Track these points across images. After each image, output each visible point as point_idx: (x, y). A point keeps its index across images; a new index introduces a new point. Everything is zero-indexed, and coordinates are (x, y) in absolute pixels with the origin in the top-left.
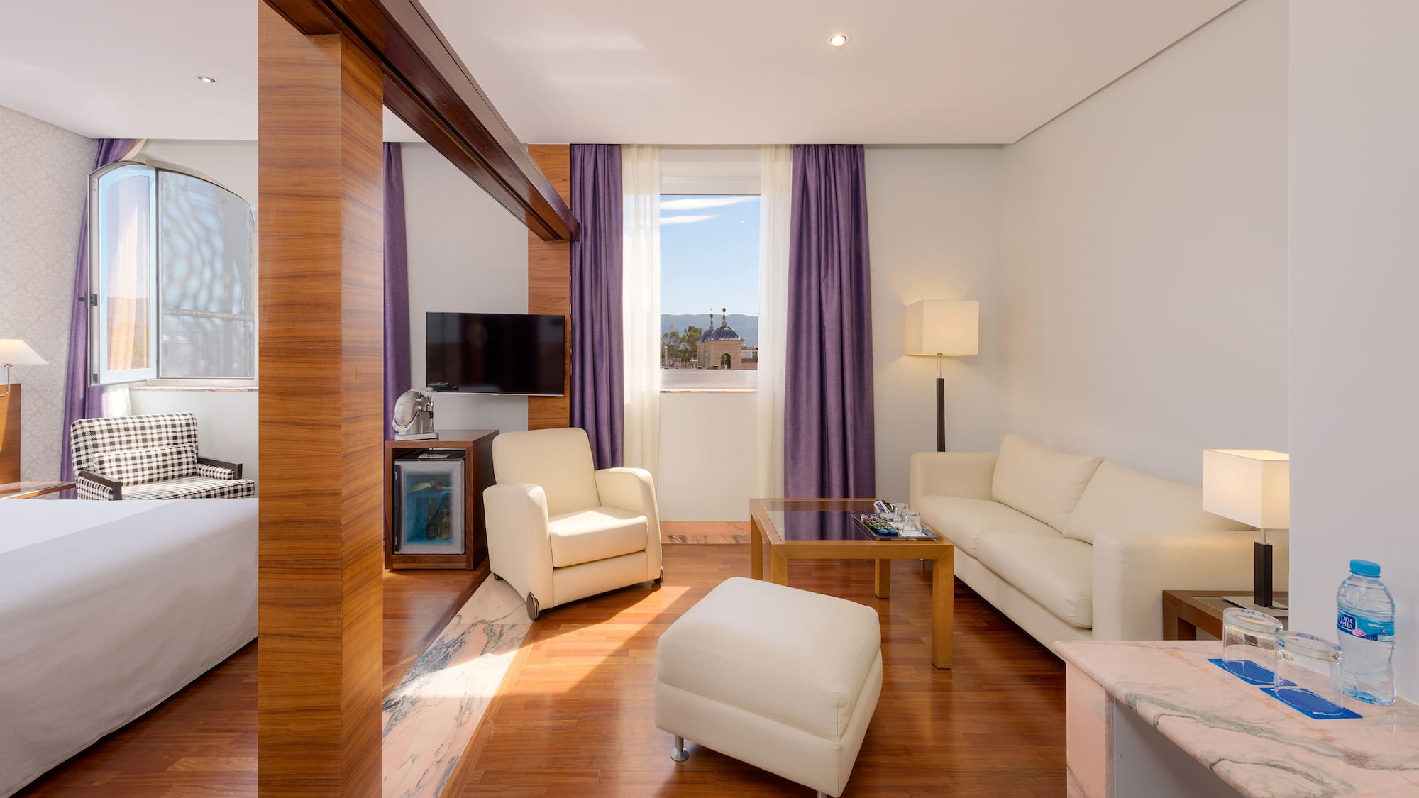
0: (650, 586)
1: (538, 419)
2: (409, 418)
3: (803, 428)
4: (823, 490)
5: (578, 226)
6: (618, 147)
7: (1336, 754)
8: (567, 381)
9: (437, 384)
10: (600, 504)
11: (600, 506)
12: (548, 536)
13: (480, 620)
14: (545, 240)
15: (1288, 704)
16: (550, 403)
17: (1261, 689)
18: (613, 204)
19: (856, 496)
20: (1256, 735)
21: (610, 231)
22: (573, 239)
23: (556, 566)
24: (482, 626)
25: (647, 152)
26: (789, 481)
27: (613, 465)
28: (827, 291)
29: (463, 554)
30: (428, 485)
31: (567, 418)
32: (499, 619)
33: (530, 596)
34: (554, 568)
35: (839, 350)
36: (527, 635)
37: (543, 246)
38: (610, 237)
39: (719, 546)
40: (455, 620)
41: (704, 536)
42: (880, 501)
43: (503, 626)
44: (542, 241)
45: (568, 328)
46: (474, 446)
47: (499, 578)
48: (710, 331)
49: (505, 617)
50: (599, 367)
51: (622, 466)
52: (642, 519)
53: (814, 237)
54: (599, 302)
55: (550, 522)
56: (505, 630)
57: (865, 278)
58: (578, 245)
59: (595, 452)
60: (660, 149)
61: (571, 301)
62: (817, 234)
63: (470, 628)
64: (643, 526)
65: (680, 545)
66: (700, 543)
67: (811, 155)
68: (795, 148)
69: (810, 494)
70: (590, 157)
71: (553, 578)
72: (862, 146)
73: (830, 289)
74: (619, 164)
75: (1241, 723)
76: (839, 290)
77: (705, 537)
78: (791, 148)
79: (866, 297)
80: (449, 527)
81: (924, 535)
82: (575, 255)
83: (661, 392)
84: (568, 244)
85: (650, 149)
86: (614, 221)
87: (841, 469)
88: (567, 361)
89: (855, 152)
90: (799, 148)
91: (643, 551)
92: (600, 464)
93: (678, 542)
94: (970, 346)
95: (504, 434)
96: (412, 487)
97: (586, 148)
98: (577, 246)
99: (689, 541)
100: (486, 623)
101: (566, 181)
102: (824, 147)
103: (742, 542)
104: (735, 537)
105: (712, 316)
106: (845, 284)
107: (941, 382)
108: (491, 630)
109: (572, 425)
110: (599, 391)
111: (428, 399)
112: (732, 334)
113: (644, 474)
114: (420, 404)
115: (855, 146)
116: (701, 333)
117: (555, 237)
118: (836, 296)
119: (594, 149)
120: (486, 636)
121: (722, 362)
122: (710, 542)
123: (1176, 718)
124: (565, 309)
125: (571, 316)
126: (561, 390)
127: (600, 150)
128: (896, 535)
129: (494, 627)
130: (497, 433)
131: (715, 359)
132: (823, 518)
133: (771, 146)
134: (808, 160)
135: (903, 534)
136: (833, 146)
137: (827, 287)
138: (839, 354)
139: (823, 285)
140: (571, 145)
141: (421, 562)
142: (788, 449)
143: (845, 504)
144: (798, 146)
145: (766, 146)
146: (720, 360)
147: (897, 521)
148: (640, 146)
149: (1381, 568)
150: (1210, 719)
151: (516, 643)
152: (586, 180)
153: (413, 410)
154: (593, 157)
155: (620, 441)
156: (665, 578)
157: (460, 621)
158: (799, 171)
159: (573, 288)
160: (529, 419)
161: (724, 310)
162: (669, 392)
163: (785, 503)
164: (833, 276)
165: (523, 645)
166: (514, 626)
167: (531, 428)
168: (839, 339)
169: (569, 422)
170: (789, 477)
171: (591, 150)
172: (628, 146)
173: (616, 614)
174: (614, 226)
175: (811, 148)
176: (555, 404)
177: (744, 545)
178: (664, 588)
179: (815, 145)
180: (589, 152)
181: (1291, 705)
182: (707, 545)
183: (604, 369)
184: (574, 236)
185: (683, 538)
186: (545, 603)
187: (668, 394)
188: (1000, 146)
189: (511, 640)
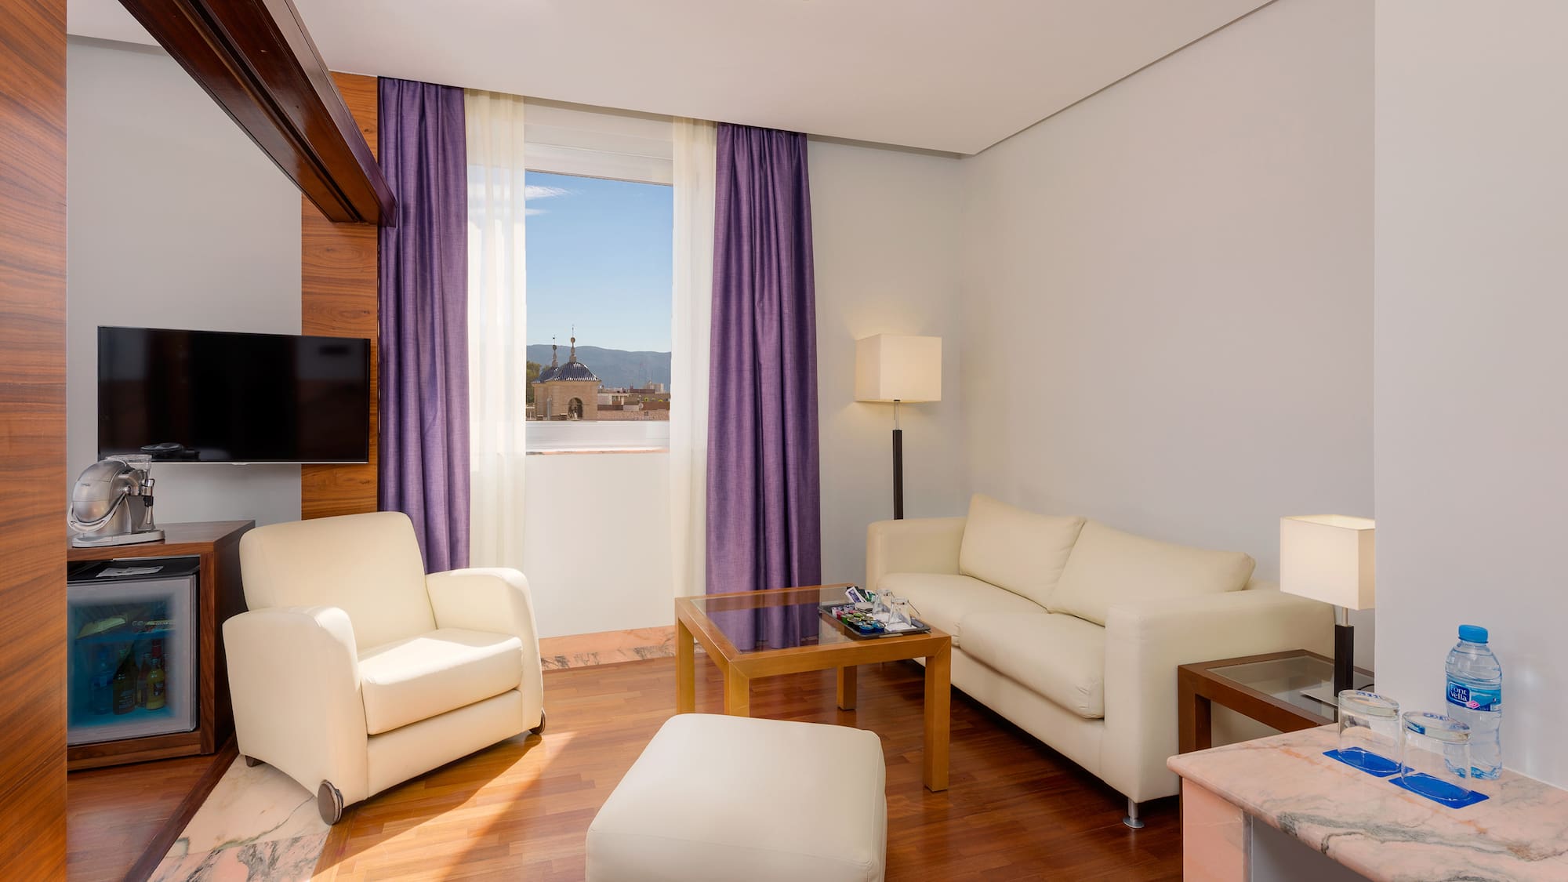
0: (523, 739)
1: (320, 500)
2: (102, 507)
3: (732, 497)
4: (760, 578)
5: (393, 203)
6: (459, 92)
7: (1500, 849)
8: (373, 441)
9: (158, 447)
10: (436, 626)
11: (437, 628)
12: (358, 686)
13: (227, 839)
14: (333, 220)
15: (1422, 795)
16: (342, 475)
17: (1390, 781)
18: (452, 176)
19: (801, 584)
20: (1424, 842)
21: (447, 215)
22: (384, 220)
23: (372, 732)
24: (236, 850)
25: (505, 106)
26: (713, 568)
27: (453, 566)
28: (763, 318)
29: (194, 730)
30: (119, 621)
31: (374, 497)
32: (265, 833)
33: (326, 787)
34: (370, 736)
35: (779, 396)
36: (323, 851)
37: (328, 230)
38: (447, 226)
39: (618, 665)
40: (177, 849)
41: (593, 654)
42: (853, 588)
43: (275, 844)
44: (331, 223)
45: (375, 359)
46: (215, 550)
47: (255, 763)
48: (553, 368)
49: (277, 828)
50: (429, 418)
51: (468, 566)
52: (514, 642)
53: (746, 248)
54: (428, 320)
55: (361, 659)
56: (280, 850)
57: (808, 304)
58: (392, 234)
59: (424, 547)
60: (525, 102)
61: (380, 318)
62: (749, 244)
63: (210, 857)
64: (517, 653)
65: (558, 671)
66: (589, 664)
67: (741, 139)
68: (721, 127)
69: (740, 585)
70: (413, 104)
71: (367, 752)
72: (804, 135)
73: (766, 317)
74: (460, 116)
75: (1403, 829)
76: (779, 318)
77: (595, 655)
78: (714, 127)
79: (809, 328)
80: (163, 690)
81: (913, 627)
82: (387, 246)
83: (527, 453)
84: (375, 229)
85: (510, 103)
86: (453, 201)
87: (782, 548)
88: (373, 409)
89: (796, 141)
90: (726, 128)
91: (515, 689)
92: (431, 565)
93: (555, 668)
94: (931, 391)
95: (261, 528)
96: (81, 629)
97: (405, 86)
98: (390, 233)
99: (571, 665)
100: (242, 843)
101: (371, 132)
102: (758, 131)
103: (649, 657)
104: (638, 651)
105: (555, 347)
106: (786, 311)
107: (898, 435)
108: (254, 855)
109: (381, 507)
110: (428, 456)
111: (143, 475)
112: (583, 372)
113: (512, 575)
114: (126, 483)
115: (796, 134)
116: (538, 371)
117: (353, 218)
118: (775, 324)
119: (419, 90)
120: (245, 866)
121: (571, 410)
122: (603, 661)
123: (1344, 837)
124: (367, 329)
125: (380, 340)
126: (364, 456)
127: (429, 92)
128: (882, 630)
129: (259, 849)
130: (251, 525)
131: (560, 407)
132: (758, 618)
133: (688, 120)
134: (738, 145)
135: (889, 628)
136: (769, 131)
137: (763, 314)
138: (779, 401)
139: (758, 310)
140: (379, 78)
141: (104, 755)
142: (712, 525)
143: (786, 596)
144: (724, 124)
145: (680, 119)
146: (567, 407)
147: (878, 612)
148: (495, 95)
149: (1489, 633)
150: (1375, 831)
151: (305, 869)
152: (406, 134)
153: (112, 494)
154: (417, 101)
155: (464, 528)
156: (548, 724)
157: (187, 849)
158: (726, 159)
159: (384, 297)
160: (303, 501)
161: (573, 340)
162: (540, 453)
163: (708, 601)
164: (770, 299)
165: (319, 870)
166: (296, 840)
167: (307, 515)
168: (779, 380)
169: (376, 502)
170: (713, 563)
171: (414, 92)
172: (475, 93)
173: (476, 791)
174: (453, 209)
175: (741, 130)
176: (352, 476)
177: (652, 660)
178: (546, 738)
179: (746, 127)
180: (410, 93)
181: (1425, 796)
182: (598, 667)
183: (438, 421)
184: (384, 216)
185: (561, 660)
186: (352, 793)
187: (537, 456)
188: (959, 156)
189: (296, 866)
